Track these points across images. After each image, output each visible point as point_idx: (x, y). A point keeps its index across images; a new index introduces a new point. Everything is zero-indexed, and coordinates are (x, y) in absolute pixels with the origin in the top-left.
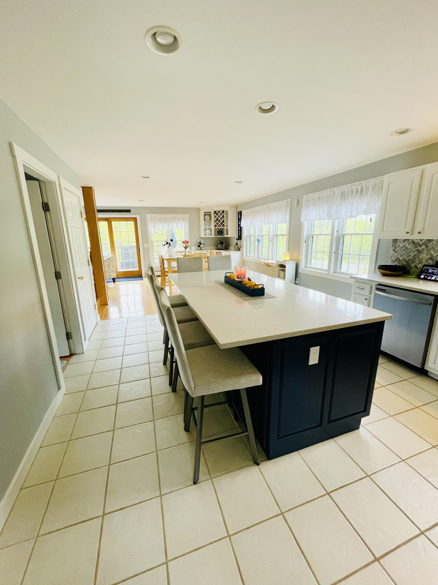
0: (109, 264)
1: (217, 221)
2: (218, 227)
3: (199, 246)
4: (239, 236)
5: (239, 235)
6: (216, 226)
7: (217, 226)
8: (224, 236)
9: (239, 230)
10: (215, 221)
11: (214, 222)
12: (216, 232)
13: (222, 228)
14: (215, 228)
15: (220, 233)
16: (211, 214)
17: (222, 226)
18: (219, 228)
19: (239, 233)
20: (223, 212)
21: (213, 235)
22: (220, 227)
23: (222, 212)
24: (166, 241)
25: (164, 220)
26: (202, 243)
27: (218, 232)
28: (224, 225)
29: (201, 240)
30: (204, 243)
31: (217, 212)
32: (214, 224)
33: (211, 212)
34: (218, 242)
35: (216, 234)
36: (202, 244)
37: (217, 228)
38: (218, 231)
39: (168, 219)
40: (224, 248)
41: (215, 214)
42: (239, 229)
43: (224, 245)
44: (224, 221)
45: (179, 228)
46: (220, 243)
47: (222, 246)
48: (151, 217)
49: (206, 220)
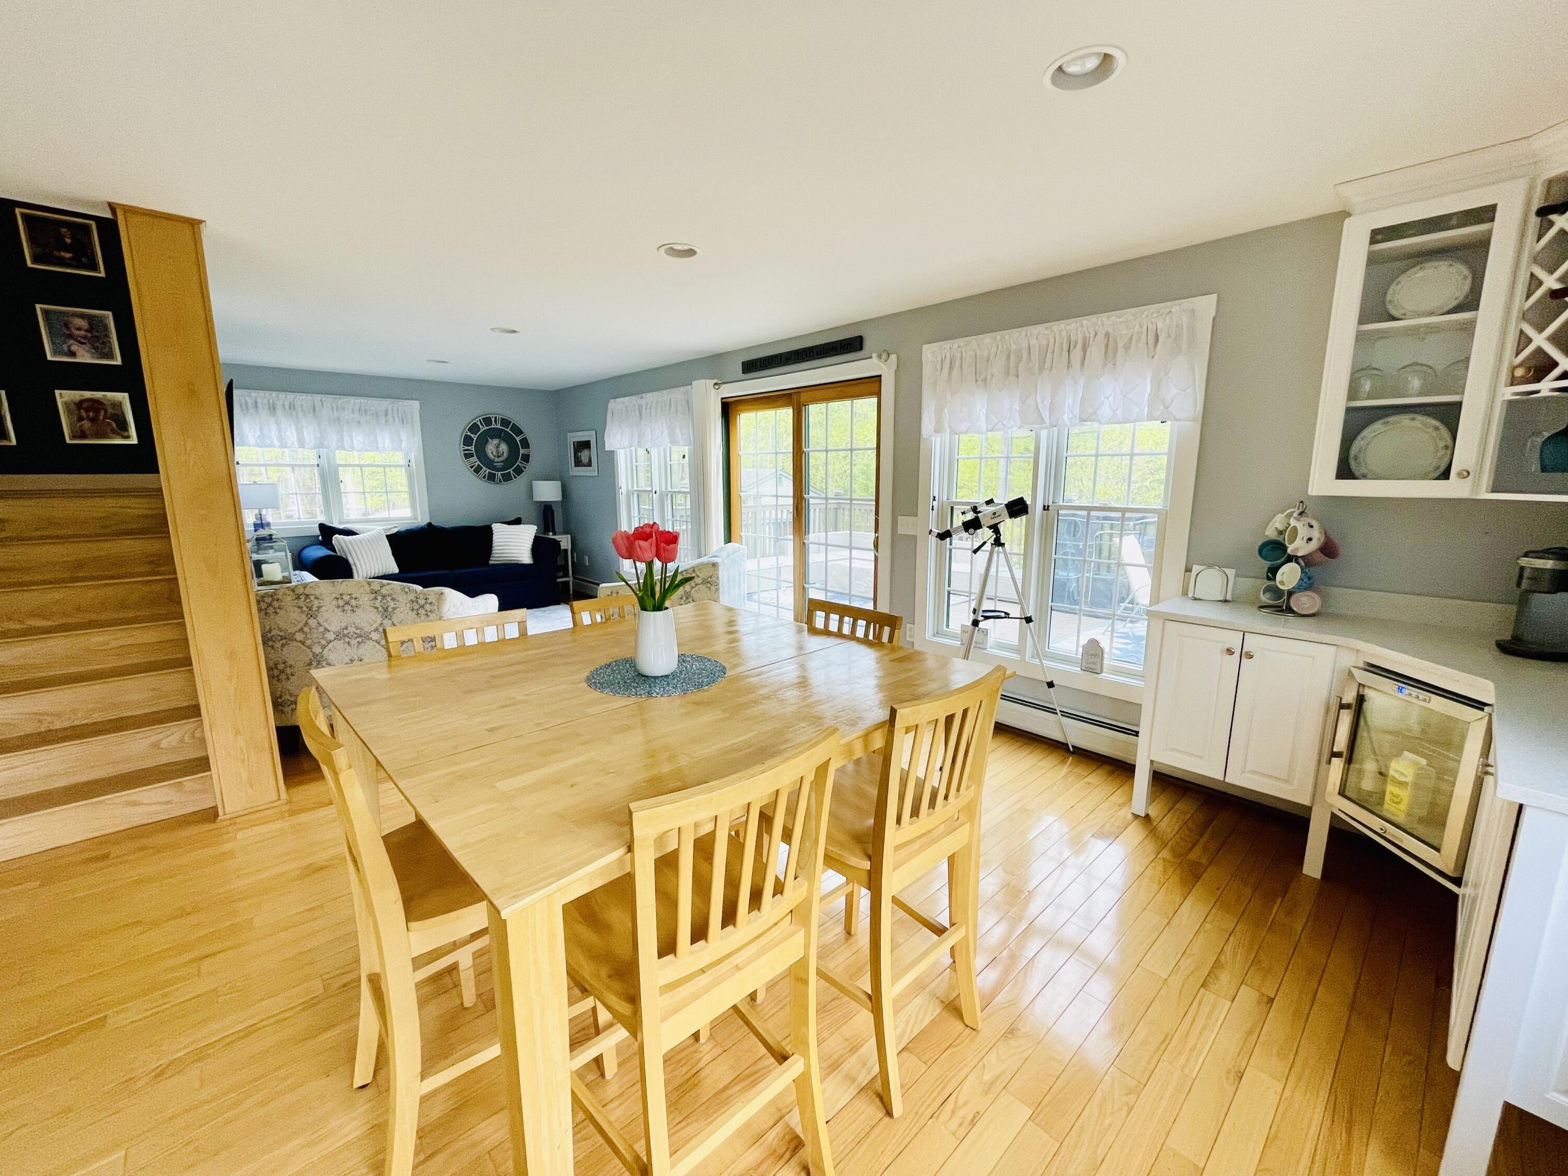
6: (1540, 368)
10: (1547, 308)
11: (1525, 315)
14: (1508, 393)
16: (1485, 238)
21: (1467, 474)
24: (975, 509)
25: (1007, 373)
26: (1297, 547)
27: (1562, 445)
29: (1294, 523)
30: (1327, 552)
32: (1524, 342)
33: (1483, 214)
34: (1524, 561)
35: (1531, 464)
36: (1290, 559)
37: (1547, 386)
39: (1036, 354)
41: (1561, 222)
45: (1104, 411)
48: (939, 359)
49: (1394, 319)
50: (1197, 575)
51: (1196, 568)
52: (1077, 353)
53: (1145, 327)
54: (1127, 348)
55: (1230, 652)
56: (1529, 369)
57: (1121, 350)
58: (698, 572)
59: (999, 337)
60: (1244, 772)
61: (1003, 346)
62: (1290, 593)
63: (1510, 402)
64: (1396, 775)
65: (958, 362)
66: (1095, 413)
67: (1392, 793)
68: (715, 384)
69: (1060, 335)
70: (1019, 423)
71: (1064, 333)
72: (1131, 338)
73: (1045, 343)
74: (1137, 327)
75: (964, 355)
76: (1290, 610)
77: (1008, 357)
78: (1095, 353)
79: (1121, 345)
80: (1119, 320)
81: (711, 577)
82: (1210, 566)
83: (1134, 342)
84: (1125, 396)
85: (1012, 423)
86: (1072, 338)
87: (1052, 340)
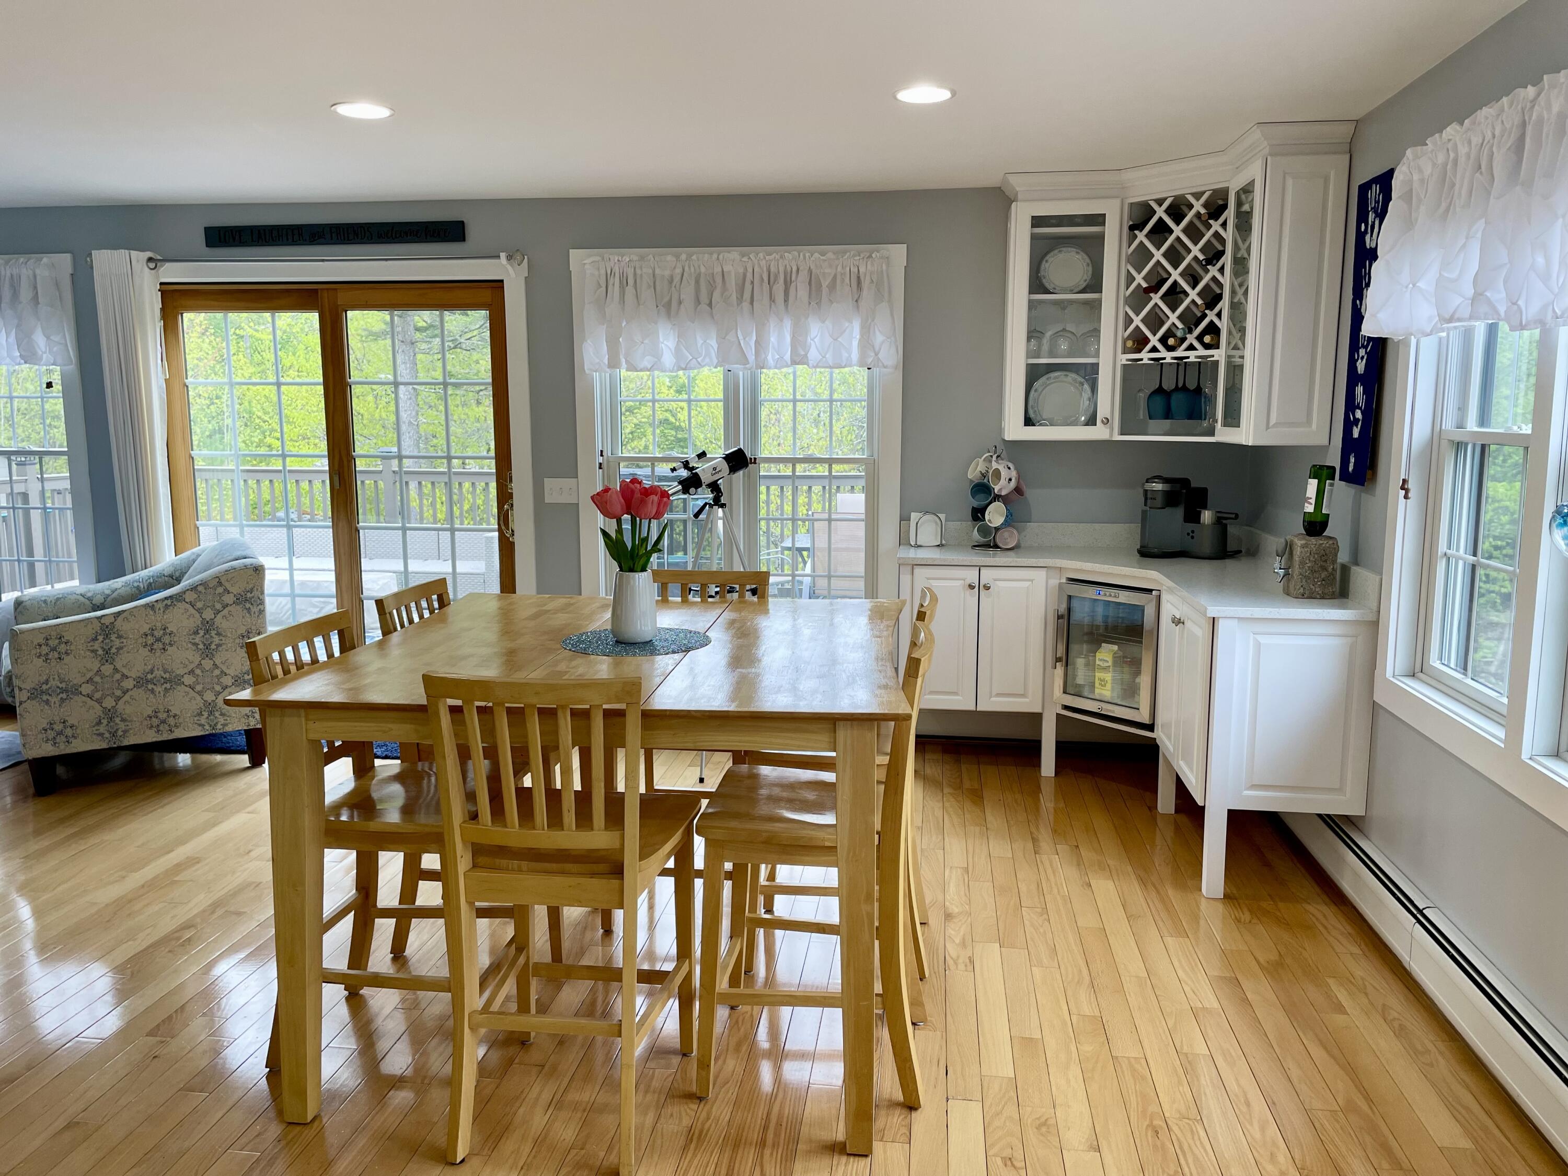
0: (208, 626)
1: (1156, 299)
2: (1163, 353)
3: (978, 514)
4: (1348, 445)
5: (1356, 433)
6: (1140, 342)
7: (1154, 341)
8: (1212, 433)
9: (1353, 378)
10: (1139, 298)
11: (1127, 301)
12: (1143, 397)
13: (1192, 356)
14: (1124, 359)
15: (1177, 400)
16: (1101, 238)
17: (1191, 339)
18: (1168, 357)
19: (1350, 405)
20: (1216, 208)
21: (1106, 421)
22: (1180, 353)
23: (1205, 206)
24: (686, 465)
25: (698, 301)
26: (1002, 487)
27: (1159, 401)
28: (1213, 329)
29: (995, 465)
30: (1018, 490)
31: (1160, 212)
32: (1128, 321)
33: (1098, 220)
34: (1149, 486)
35: (1142, 413)
36: (997, 497)
37: (1145, 356)
38: (1160, 391)
39: (732, 283)
40: (1206, 542)
41: (1141, 236)
42: (1361, 366)
43: (1207, 516)
44: (1219, 297)
45: (813, 354)
46: (1170, 499)
47: (1190, 526)
48: (603, 272)
49: (1048, 292)
50: (917, 524)
51: (914, 516)
52: (779, 288)
53: (848, 269)
54: (832, 287)
55: (971, 587)
56: (1134, 342)
57: (825, 291)
58: (228, 586)
59: (684, 257)
60: (991, 697)
61: (690, 267)
62: (997, 529)
63: (1124, 365)
64: (1101, 663)
65: (631, 281)
66: (806, 355)
67: (1100, 679)
68: (150, 260)
69: (759, 264)
70: (715, 361)
71: (763, 263)
72: (835, 277)
73: (741, 270)
74: (839, 269)
75: (639, 272)
76: (996, 546)
77: (697, 282)
78: (801, 290)
79: (825, 284)
80: (822, 258)
81: (251, 591)
82: (927, 512)
83: (838, 281)
84: (836, 340)
85: (707, 360)
86: (772, 269)
87: (750, 270)
